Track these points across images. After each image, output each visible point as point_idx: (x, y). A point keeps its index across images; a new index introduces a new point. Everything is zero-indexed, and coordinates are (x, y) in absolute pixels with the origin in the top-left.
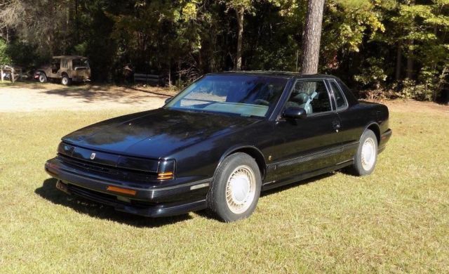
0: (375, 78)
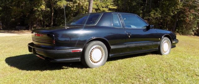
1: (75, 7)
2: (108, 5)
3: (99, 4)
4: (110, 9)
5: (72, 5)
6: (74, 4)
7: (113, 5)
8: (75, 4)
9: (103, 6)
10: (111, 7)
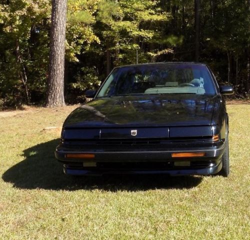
0: (91, 84)
1: (17, 23)
2: (137, 10)
3: (102, 7)
4: (144, 25)
5: (7, 15)
6: (13, 10)
7: (154, 8)
8: (19, 13)
9: (114, 13)
10: (146, 16)
